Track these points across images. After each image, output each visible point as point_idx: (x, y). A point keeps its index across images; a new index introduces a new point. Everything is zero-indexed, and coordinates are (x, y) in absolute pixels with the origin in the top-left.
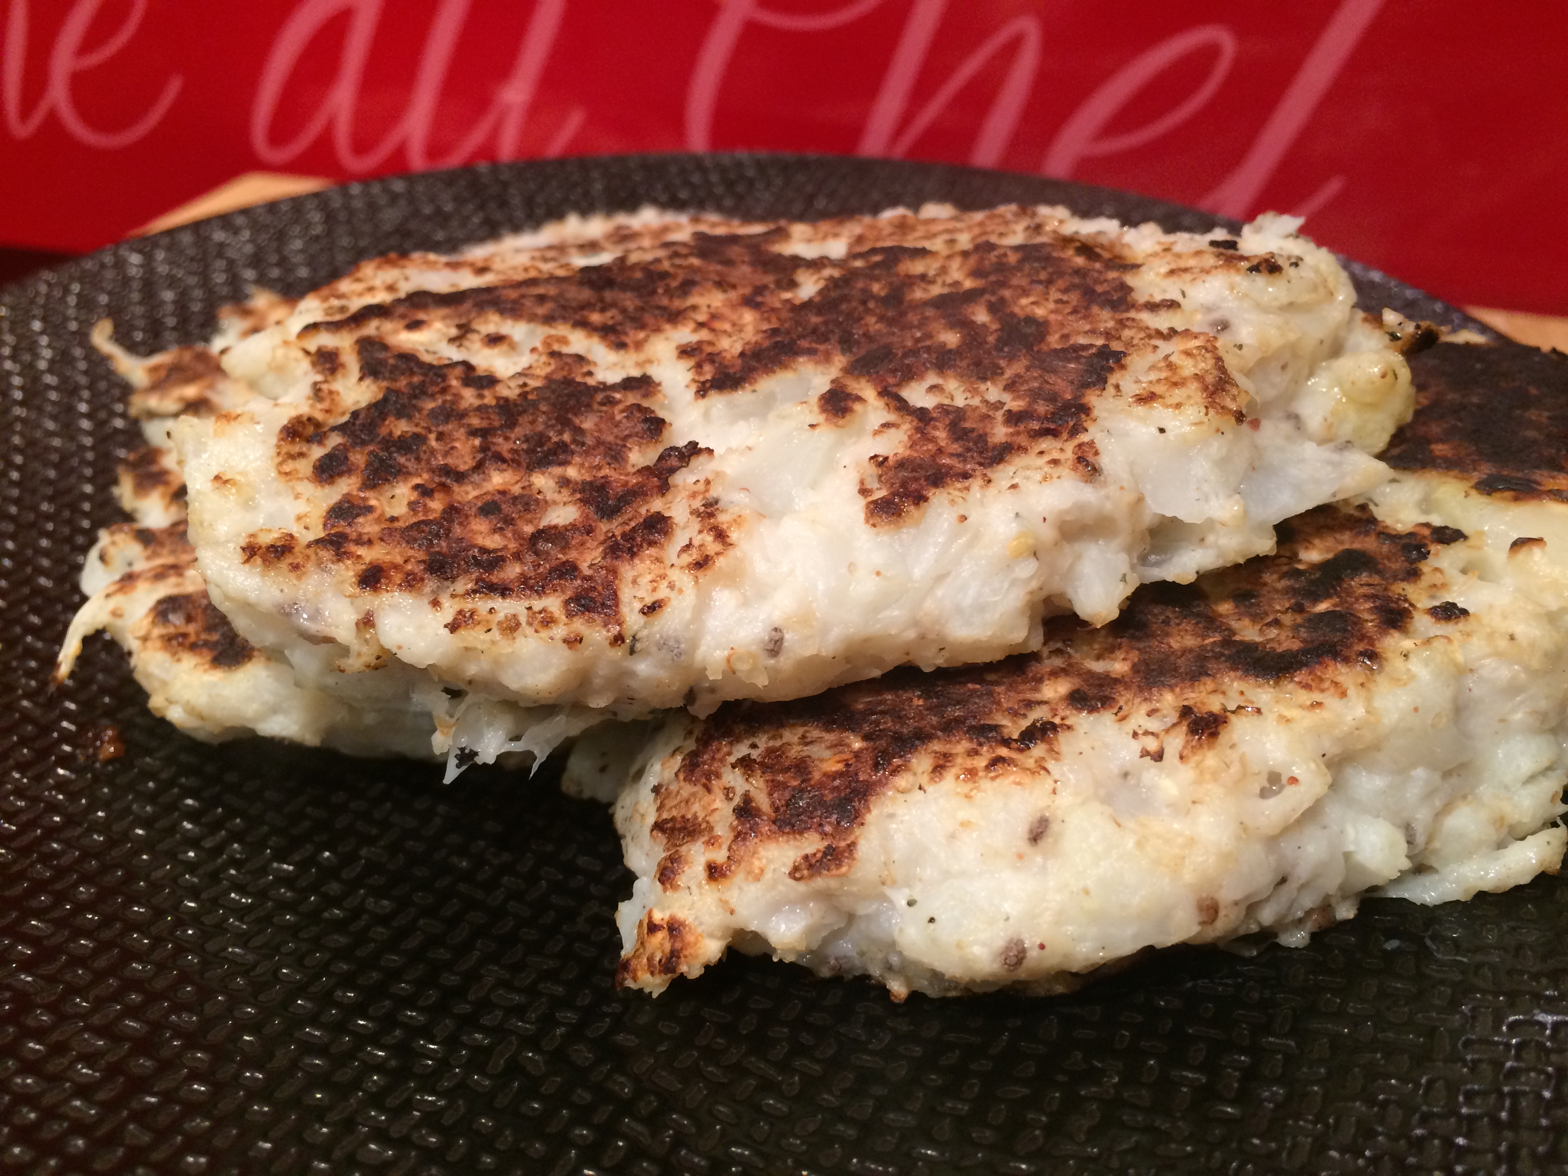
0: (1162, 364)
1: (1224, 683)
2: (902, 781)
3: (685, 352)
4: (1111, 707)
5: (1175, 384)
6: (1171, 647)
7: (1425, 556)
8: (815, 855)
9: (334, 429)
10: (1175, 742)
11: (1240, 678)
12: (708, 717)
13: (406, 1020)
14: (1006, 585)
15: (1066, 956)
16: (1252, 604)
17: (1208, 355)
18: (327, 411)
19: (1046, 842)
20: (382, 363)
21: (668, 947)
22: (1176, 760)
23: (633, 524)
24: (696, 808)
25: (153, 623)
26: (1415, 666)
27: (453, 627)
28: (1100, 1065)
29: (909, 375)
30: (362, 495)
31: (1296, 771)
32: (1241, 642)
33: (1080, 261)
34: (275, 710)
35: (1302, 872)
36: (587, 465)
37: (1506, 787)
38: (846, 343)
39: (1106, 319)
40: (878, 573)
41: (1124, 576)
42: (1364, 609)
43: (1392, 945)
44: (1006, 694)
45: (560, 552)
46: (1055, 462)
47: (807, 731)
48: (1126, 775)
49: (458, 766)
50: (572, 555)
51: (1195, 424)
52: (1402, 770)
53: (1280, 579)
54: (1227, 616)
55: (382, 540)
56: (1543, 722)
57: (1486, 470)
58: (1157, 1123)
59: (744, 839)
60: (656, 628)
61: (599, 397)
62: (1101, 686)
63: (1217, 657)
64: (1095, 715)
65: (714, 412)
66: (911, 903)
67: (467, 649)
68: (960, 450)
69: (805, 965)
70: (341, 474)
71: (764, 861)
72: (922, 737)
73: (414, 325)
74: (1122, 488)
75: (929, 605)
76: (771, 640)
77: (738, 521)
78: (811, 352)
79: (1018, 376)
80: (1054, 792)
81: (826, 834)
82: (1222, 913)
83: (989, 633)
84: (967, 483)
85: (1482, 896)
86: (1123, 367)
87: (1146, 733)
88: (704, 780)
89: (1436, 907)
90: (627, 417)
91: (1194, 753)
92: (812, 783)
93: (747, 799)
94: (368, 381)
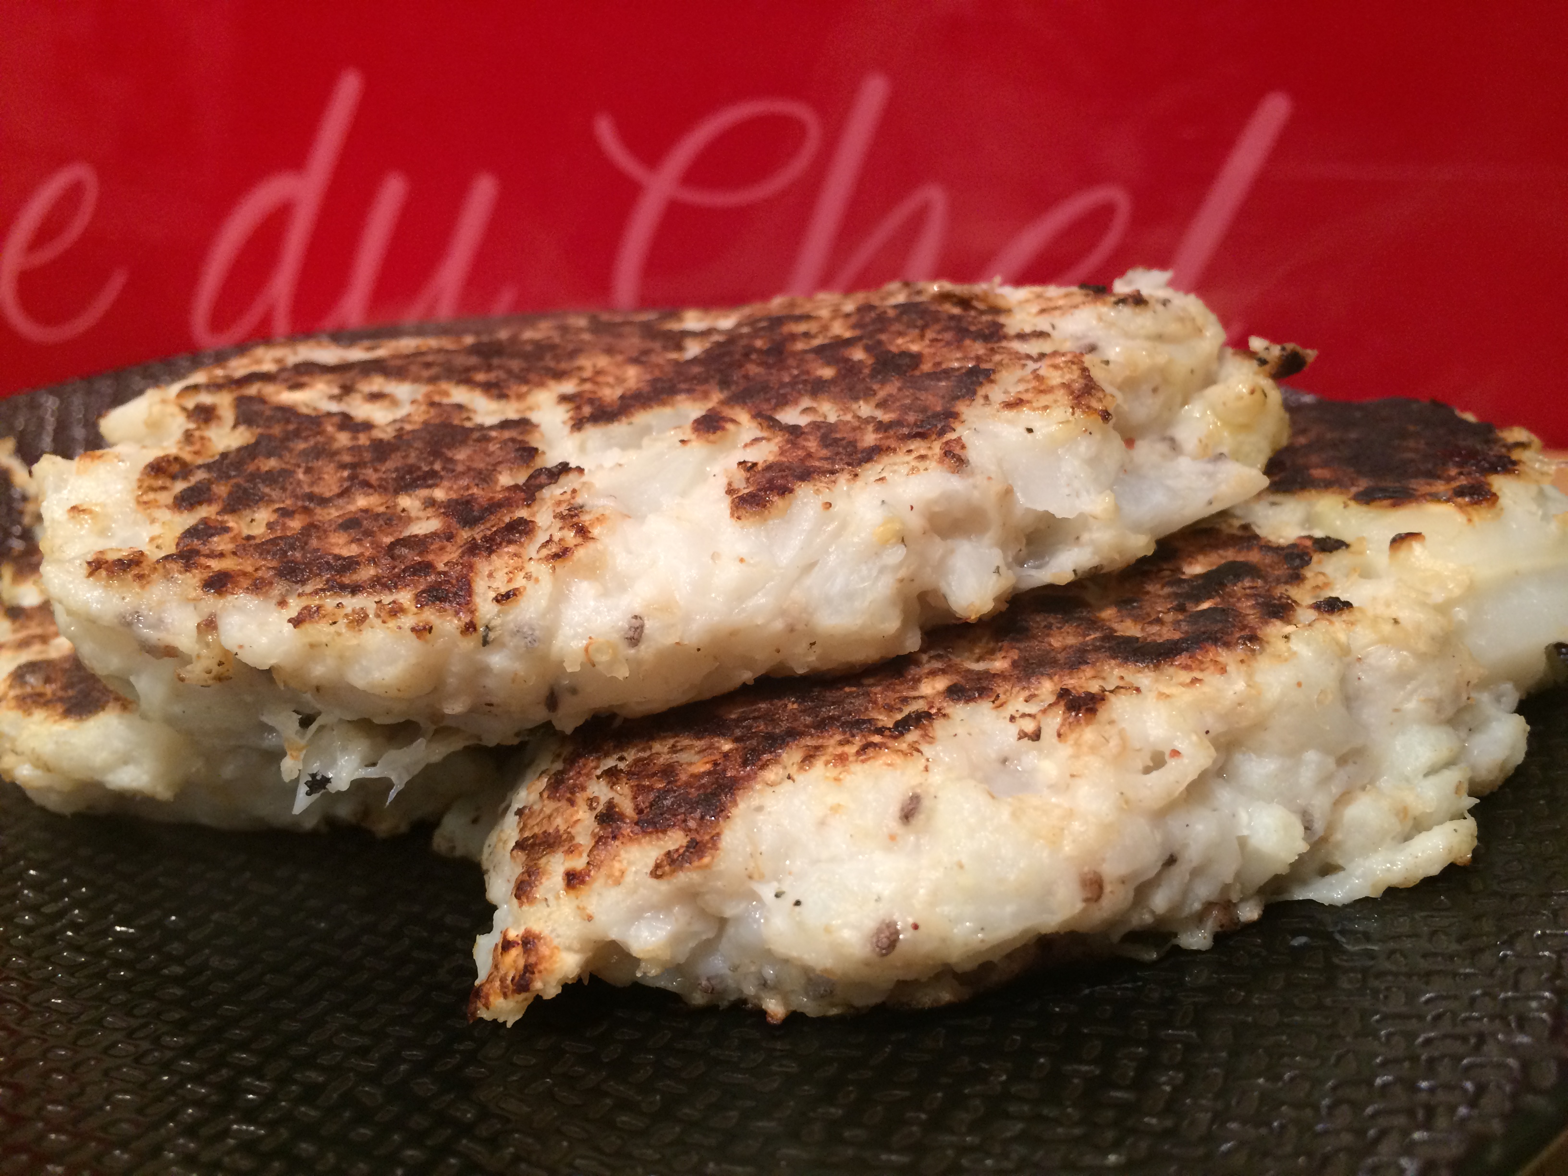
0: (1031, 377)
1: (1103, 670)
2: (771, 774)
3: (564, 399)
4: (989, 697)
5: (1041, 392)
6: (1050, 645)
7: (1308, 563)
8: (677, 850)
9: (199, 467)
10: (1054, 721)
11: (1119, 665)
12: (577, 730)
13: (236, 1061)
14: (874, 573)
15: (944, 940)
16: (1134, 608)
17: (1074, 367)
18: (196, 453)
19: (919, 820)
20: (259, 414)
21: (521, 963)
22: (1055, 740)
23: (494, 529)
24: (559, 822)
25: (11, 686)
26: (1296, 645)
27: (297, 622)
28: (987, 1067)
29: (783, 402)
30: (219, 518)
31: (1179, 746)
32: (1122, 637)
33: (956, 311)
34: (126, 760)
35: (1192, 855)
36: (455, 487)
37: (1407, 780)
38: (724, 384)
39: (979, 348)
40: (742, 560)
41: (998, 568)
42: (1246, 606)
43: (1300, 941)
44: (882, 693)
45: (418, 555)
46: (922, 457)
47: (677, 742)
48: (1004, 761)
49: (308, 794)
50: (430, 557)
51: (1062, 423)
52: (1293, 753)
53: (1163, 586)
54: (1110, 620)
55: (234, 553)
56: (1438, 711)
57: (1363, 484)
58: (1045, 1111)
59: (605, 844)
60: (511, 617)
61: (476, 435)
62: (979, 679)
63: (1096, 649)
64: (972, 704)
65: (590, 445)
66: (777, 896)
67: (312, 646)
68: (829, 454)
69: (674, 990)
70: (200, 503)
71: (625, 863)
72: (794, 734)
73: (296, 386)
74: (989, 478)
75: (797, 594)
76: (630, 628)
77: (600, 519)
78: (690, 391)
79: (890, 395)
80: (926, 769)
81: (690, 830)
82: (1108, 889)
83: (859, 622)
84: (833, 478)
85: (1392, 892)
86: (992, 381)
87: (1024, 715)
88: (569, 795)
89: (1345, 906)
90: (501, 448)
91: (1072, 731)
92: (679, 784)
93: (611, 805)
94: (242, 429)
